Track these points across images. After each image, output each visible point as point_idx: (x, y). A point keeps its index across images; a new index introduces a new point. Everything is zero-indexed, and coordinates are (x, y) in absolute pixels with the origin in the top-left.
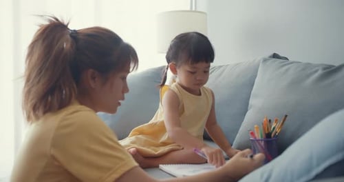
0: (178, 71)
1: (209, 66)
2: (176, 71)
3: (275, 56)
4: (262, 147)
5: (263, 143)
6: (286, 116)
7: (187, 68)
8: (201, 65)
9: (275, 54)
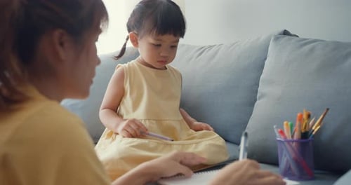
0: (140, 43)
1: (178, 41)
2: (137, 43)
3: (286, 33)
4: (293, 149)
5: (294, 144)
6: (328, 109)
7: (151, 40)
8: (168, 39)
9: (285, 30)
